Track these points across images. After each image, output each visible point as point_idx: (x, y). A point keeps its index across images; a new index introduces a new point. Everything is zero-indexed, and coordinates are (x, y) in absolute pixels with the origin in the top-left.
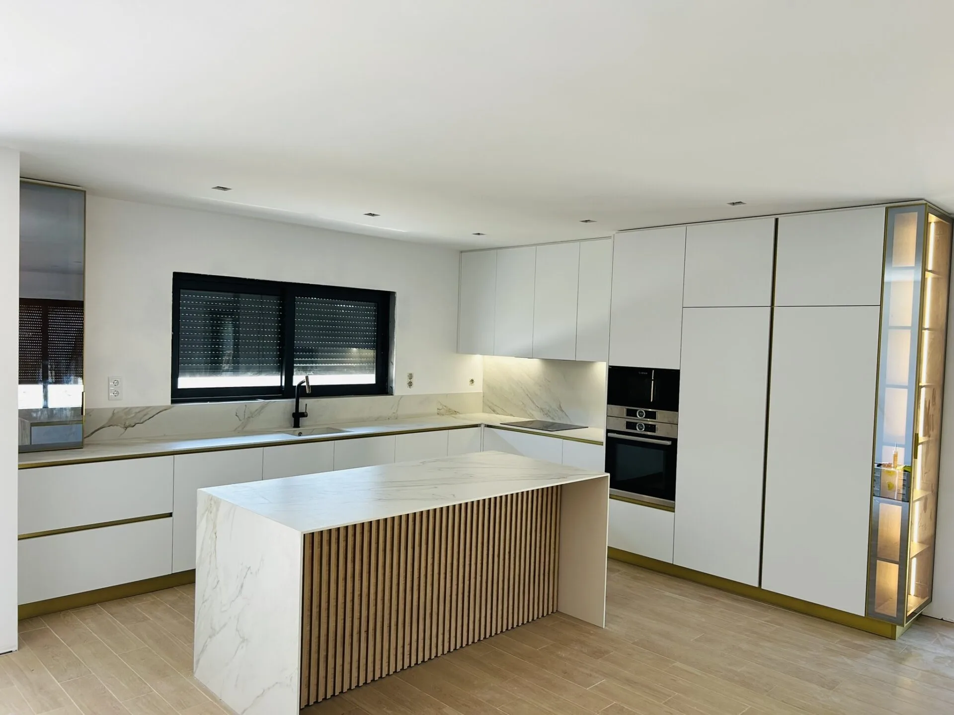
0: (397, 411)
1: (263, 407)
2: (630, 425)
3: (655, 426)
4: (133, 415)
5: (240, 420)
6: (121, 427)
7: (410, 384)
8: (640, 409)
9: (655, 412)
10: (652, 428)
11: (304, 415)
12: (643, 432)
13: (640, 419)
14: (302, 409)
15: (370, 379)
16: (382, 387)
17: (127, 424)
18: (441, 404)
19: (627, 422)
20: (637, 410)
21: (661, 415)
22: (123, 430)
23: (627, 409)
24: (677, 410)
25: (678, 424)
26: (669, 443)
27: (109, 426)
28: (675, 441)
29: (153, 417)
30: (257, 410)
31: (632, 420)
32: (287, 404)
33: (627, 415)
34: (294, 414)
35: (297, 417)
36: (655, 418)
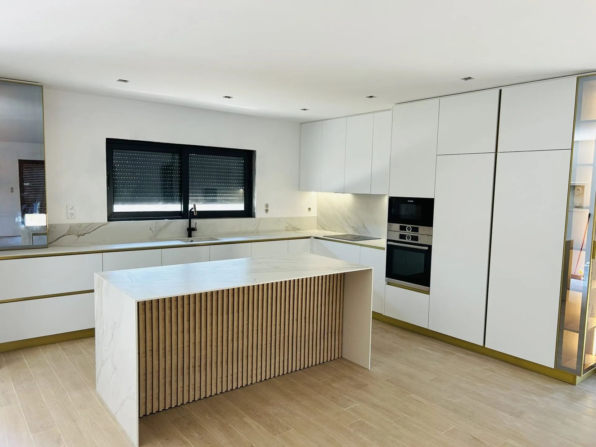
0: (258, 227)
1: (168, 224)
2: (402, 236)
3: (418, 237)
4: (83, 228)
5: (153, 232)
6: (75, 235)
7: (267, 211)
8: (408, 226)
9: (418, 227)
10: (415, 238)
11: (194, 229)
12: (410, 241)
13: (408, 233)
14: (193, 226)
15: (240, 207)
16: (248, 212)
17: (80, 234)
18: (288, 224)
19: (400, 235)
20: (407, 226)
21: (422, 229)
22: (77, 237)
23: (400, 226)
24: (432, 226)
25: (432, 236)
26: (426, 248)
27: (68, 235)
28: (430, 247)
29: (96, 229)
30: (164, 226)
31: (403, 233)
32: (183, 223)
33: (400, 230)
34: (188, 228)
35: (190, 231)
36: (418, 232)
